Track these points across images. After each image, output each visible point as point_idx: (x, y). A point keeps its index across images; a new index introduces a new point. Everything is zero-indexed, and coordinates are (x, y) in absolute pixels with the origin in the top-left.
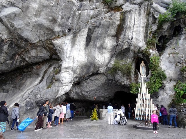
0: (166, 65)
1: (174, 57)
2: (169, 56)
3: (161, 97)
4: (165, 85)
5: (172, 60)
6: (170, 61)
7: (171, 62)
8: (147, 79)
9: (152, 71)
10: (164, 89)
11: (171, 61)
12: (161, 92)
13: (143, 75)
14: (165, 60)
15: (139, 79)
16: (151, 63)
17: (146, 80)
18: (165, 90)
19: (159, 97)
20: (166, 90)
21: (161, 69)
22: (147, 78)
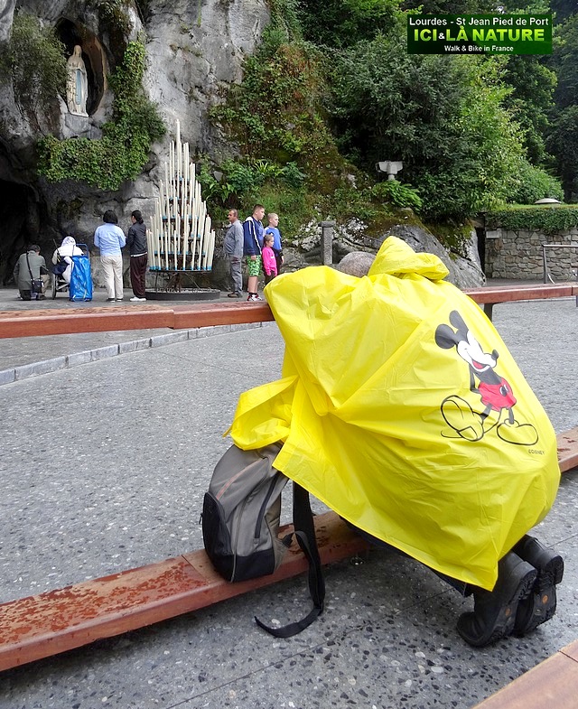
0: (162, 86)
1: (188, 65)
2: (174, 57)
3: (140, 201)
4: (159, 161)
5: (180, 73)
6: (173, 73)
7: (175, 81)
8: (90, 127)
9: (117, 97)
10: (151, 173)
11: (176, 74)
12: (140, 185)
13: (79, 108)
14: (159, 65)
15: (62, 121)
16: (124, 68)
17: (86, 131)
18: (155, 177)
19: (134, 200)
20: (159, 177)
21: (145, 96)
22: (93, 125)
